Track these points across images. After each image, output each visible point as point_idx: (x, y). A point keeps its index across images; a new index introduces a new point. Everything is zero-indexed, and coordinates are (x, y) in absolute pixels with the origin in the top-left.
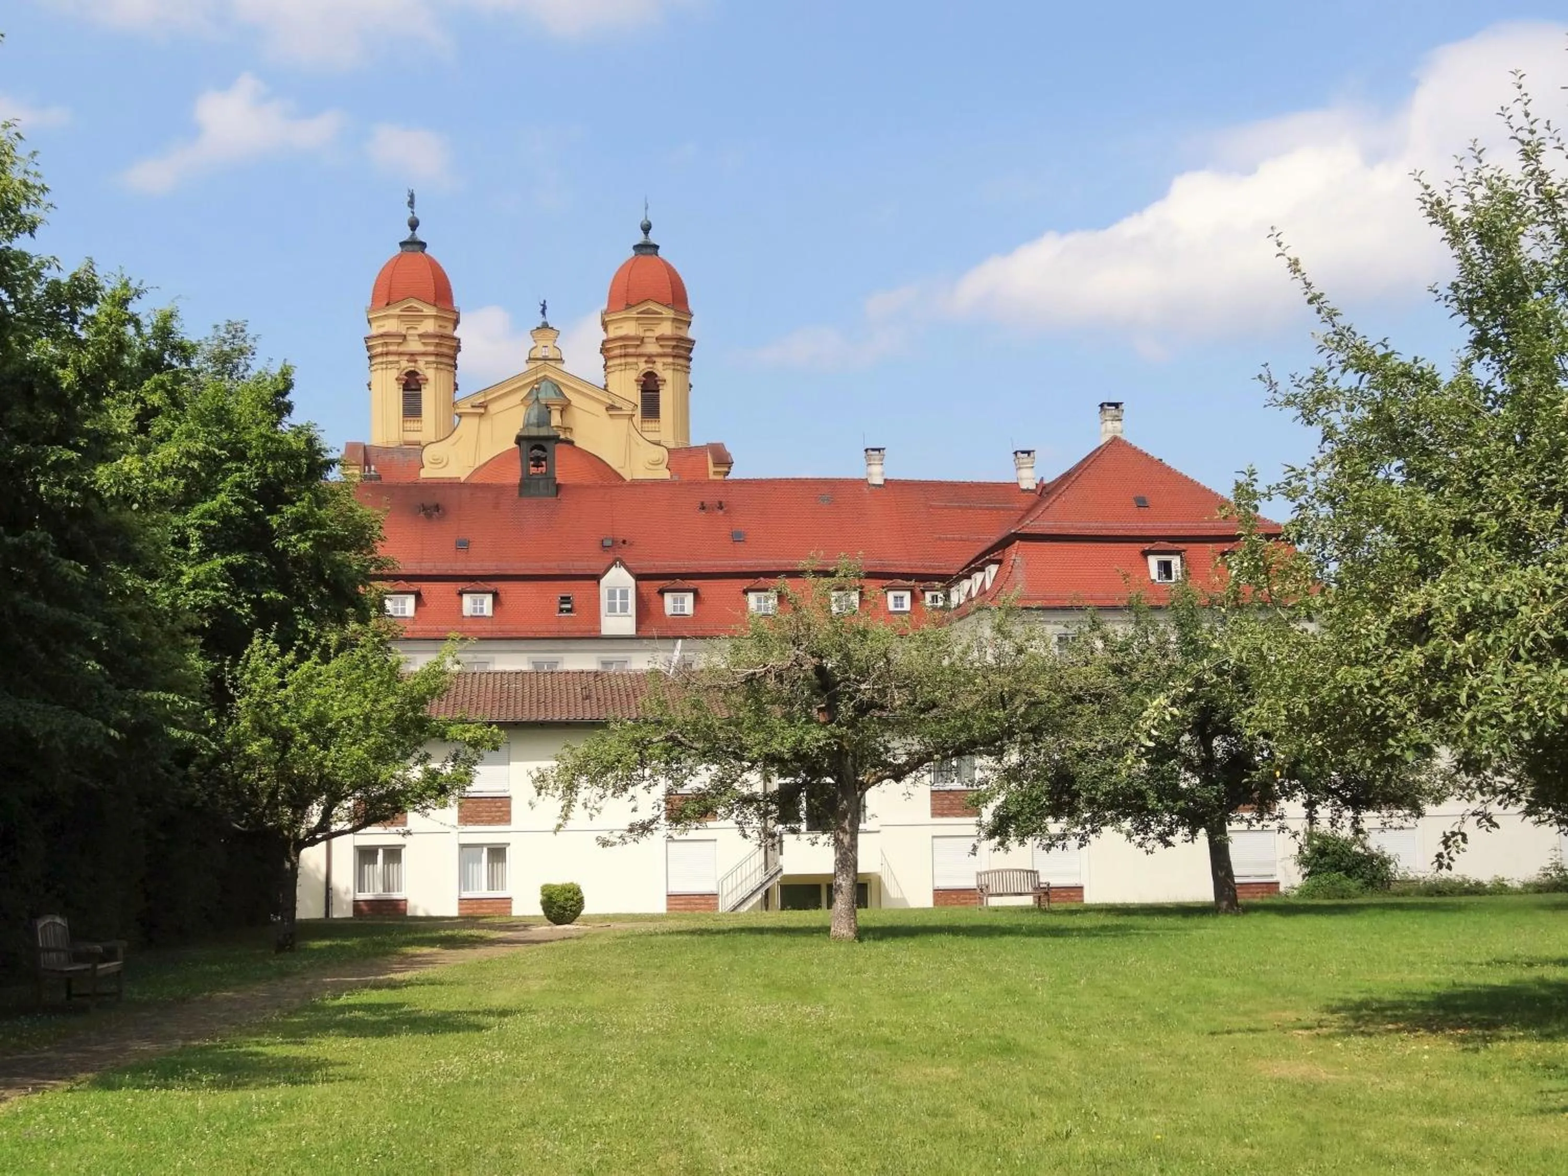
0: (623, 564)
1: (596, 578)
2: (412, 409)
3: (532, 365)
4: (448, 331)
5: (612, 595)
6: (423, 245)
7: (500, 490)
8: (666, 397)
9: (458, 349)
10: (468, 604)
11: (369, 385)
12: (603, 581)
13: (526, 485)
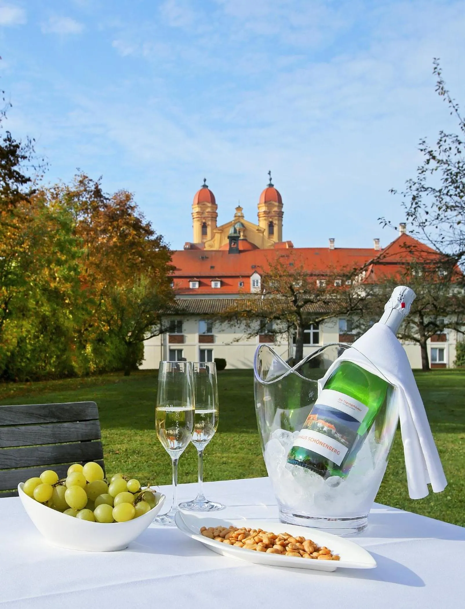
0: (257, 273)
1: (249, 277)
2: (204, 232)
3: (237, 218)
4: (214, 211)
5: (254, 281)
6: (207, 187)
7: (223, 252)
8: (276, 229)
9: (217, 216)
10: (213, 284)
11: (193, 226)
12: (251, 277)
13: (231, 251)
